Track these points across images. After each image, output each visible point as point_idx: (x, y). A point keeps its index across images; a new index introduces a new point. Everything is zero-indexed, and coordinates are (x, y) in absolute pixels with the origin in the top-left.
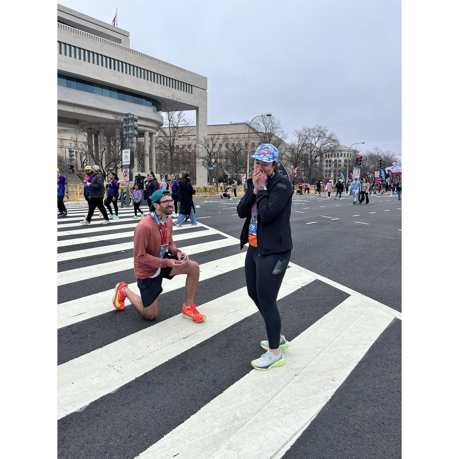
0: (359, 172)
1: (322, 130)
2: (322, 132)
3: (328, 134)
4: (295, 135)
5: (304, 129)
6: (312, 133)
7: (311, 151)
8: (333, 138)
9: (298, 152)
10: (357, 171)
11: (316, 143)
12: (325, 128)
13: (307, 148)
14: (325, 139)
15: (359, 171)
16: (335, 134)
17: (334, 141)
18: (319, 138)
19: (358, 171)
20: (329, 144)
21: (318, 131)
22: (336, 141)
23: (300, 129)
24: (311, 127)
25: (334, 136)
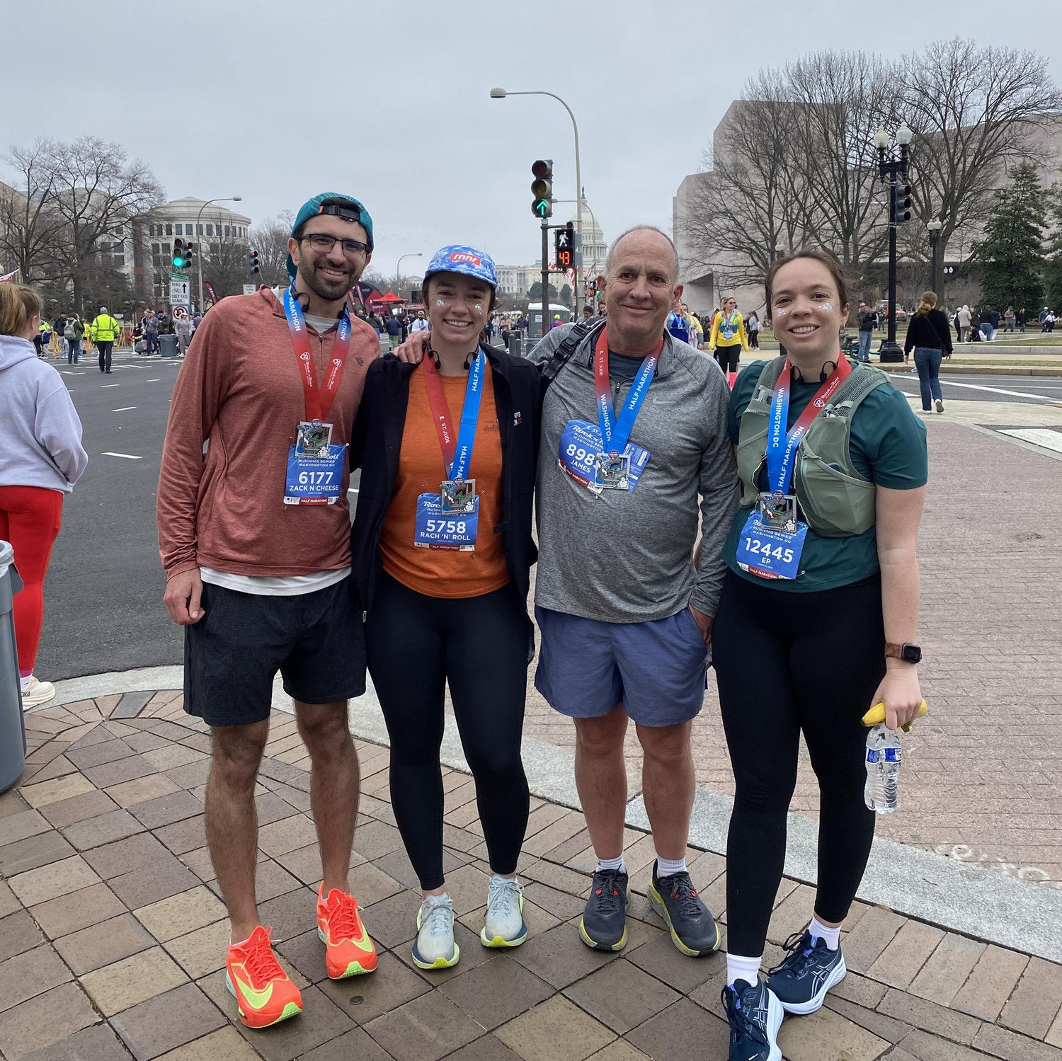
0: (187, 289)
1: (106, 152)
2: (103, 161)
3: (125, 167)
4: (12, 164)
5: (44, 145)
6: (74, 162)
7: (77, 217)
8: (143, 179)
9: (30, 220)
10: (182, 283)
11: (90, 194)
12: (113, 146)
13: (61, 209)
14: (120, 182)
15: (187, 284)
16: (149, 169)
17: (147, 188)
18: (97, 177)
19: (184, 286)
20: (134, 197)
21: (92, 156)
22: (153, 189)
23: (29, 147)
24: (70, 141)
25: (147, 175)
